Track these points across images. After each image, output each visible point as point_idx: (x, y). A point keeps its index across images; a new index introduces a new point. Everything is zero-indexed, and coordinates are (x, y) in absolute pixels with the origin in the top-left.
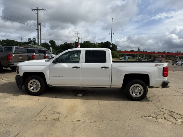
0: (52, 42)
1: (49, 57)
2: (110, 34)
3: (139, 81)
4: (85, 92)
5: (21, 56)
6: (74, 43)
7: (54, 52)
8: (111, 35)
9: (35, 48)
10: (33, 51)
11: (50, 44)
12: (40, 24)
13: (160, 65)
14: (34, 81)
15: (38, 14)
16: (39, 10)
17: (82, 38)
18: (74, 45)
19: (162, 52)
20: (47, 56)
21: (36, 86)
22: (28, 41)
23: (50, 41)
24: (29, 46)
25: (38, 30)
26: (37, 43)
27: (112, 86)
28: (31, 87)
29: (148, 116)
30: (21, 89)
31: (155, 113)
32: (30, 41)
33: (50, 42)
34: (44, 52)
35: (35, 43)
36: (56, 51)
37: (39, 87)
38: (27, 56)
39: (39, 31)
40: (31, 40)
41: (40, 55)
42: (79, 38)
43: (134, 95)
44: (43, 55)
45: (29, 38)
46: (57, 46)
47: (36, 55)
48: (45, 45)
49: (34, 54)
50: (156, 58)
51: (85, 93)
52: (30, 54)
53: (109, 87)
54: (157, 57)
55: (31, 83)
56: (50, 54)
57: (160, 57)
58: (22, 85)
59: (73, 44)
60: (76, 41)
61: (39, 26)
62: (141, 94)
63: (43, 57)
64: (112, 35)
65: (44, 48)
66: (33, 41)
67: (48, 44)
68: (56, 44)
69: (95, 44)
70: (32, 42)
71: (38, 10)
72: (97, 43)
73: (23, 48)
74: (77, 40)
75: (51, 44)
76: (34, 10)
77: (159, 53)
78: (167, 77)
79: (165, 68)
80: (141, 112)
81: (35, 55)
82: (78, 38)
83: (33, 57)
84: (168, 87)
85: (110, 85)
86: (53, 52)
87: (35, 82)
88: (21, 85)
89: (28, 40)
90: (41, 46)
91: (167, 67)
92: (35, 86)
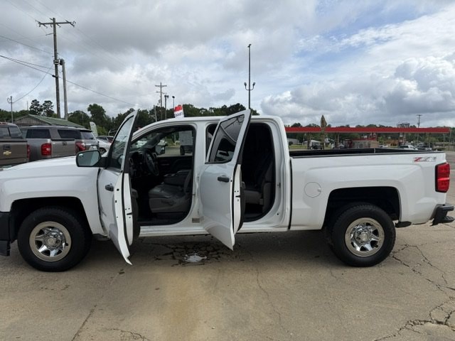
0: (97, 111)
1: (89, 147)
2: (246, 85)
3: (370, 208)
4: (209, 249)
5: (8, 148)
6: (153, 110)
7: (101, 133)
8: (249, 86)
9: (50, 125)
10: (45, 133)
11: (89, 114)
12: (62, 63)
13: (425, 161)
14: (50, 227)
15: (55, 35)
16: (57, 23)
17: (173, 97)
18: (152, 116)
19: (366, 126)
20: (83, 144)
21: (57, 242)
22: (31, 107)
23: (90, 106)
24: (34, 122)
25: (57, 78)
26: (56, 112)
27: (292, 228)
28: (39, 244)
29: (425, 321)
30: (8, 254)
31: (439, 307)
32: (36, 109)
33: (89, 110)
34: (75, 135)
35: (50, 113)
36: (106, 132)
37: (67, 245)
38: (28, 146)
39: (59, 79)
40: (39, 105)
41: (64, 144)
42: (165, 96)
43: (358, 249)
44: (74, 142)
45: (33, 101)
46: (109, 119)
47: (54, 143)
48: (77, 117)
49: (49, 141)
50: (354, 139)
51: (208, 252)
52: (37, 143)
53: (285, 229)
54: (357, 139)
55: (41, 232)
56: (92, 139)
57: (363, 139)
58: (10, 241)
59: (152, 112)
60: (159, 106)
61: (60, 67)
62: (377, 246)
63: (74, 148)
64: (251, 88)
65: (76, 125)
66: (45, 108)
67: (85, 114)
68: (106, 114)
69: (206, 110)
70: (41, 110)
71: (54, 23)
72: (211, 108)
73: (14, 125)
74: (160, 101)
75: (92, 113)
76: (44, 24)
77: (359, 128)
78: (445, 192)
79: (442, 168)
80: (397, 307)
81: (50, 145)
82: (163, 96)
83: (45, 149)
84: (451, 221)
85: (288, 224)
86: (99, 134)
87: (52, 228)
88: (6, 242)
89: (30, 105)
90: (67, 120)
91: (445, 163)
92: (52, 241)
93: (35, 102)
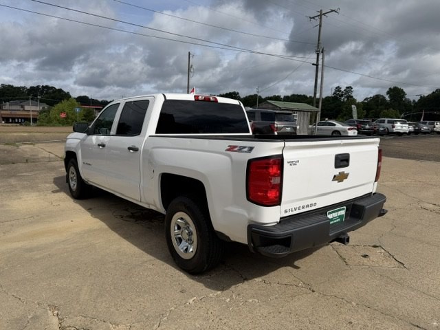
0: (396, 93)
9: (280, 108)
11: (388, 98)
15: (320, 26)
16: (324, 14)
22: (334, 94)
23: (390, 89)
24: (270, 106)
25: (317, 66)
32: (338, 94)
33: (388, 93)
35: (349, 98)
40: (340, 91)
45: (336, 88)
46: (409, 102)
66: (345, 94)
67: (384, 98)
68: (407, 97)
70: (342, 95)
71: (321, 15)
75: (390, 97)
76: (313, 18)
89: (333, 91)
93: (338, 89)
